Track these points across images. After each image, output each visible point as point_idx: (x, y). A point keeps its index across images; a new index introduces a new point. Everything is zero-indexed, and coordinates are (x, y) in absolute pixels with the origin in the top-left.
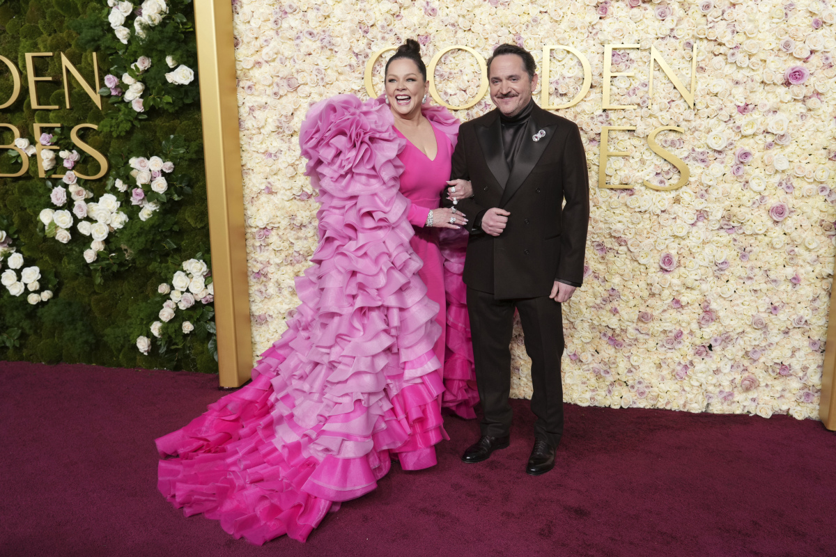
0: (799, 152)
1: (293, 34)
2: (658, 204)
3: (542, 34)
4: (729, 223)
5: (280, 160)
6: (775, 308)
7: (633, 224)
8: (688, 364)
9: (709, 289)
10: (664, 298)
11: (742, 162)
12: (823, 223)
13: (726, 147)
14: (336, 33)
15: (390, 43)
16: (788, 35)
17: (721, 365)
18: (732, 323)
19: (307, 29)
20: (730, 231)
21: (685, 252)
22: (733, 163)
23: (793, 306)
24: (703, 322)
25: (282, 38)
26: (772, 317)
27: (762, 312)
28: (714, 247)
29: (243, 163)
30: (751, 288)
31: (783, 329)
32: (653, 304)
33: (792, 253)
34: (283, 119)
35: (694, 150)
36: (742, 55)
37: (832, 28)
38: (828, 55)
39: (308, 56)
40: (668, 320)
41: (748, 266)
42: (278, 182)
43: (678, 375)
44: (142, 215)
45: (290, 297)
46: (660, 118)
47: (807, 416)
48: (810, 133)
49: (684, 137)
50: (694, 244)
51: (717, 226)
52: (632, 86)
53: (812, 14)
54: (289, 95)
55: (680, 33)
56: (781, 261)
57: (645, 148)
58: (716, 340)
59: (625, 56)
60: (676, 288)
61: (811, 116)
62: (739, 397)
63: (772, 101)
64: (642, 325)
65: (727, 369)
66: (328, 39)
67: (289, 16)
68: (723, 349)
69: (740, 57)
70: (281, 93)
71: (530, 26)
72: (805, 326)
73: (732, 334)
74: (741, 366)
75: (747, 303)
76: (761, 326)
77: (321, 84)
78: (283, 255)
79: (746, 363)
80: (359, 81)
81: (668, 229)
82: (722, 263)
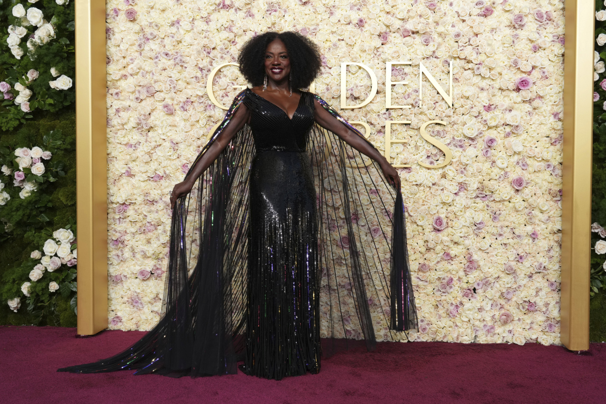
0: (530, 139)
1: (153, 55)
2: (430, 179)
3: (341, 55)
4: (483, 193)
5: (138, 150)
6: (521, 258)
7: (411, 194)
8: (458, 304)
9: (471, 243)
10: (438, 252)
11: (489, 146)
12: (551, 191)
13: (477, 136)
14: (186, 54)
15: (227, 61)
16: (515, 56)
17: (484, 304)
18: (490, 270)
19: (163, 51)
20: (484, 199)
21: (451, 216)
22: (483, 147)
23: (534, 255)
24: (468, 270)
25: (144, 57)
26: (519, 264)
27: (511, 261)
28: (473, 211)
29: (109, 151)
30: (502, 242)
31: (528, 273)
32: (429, 257)
33: (530, 215)
34: (142, 117)
35: (454, 138)
36: (485, 69)
37: (545, 51)
38: (544, 70)
39: (163, 71)
40: (442, 270)
41: (499, 225)
42: (136, 167)
43: (451, 313)
44: (22, 194)
45: (141, 259)
46: (428, 115)
47: (551, 343)
48: (536, 125)
49: (446, 129)
50: (457, 209)
51: (474, 195)
52: (407, 92)
53: (532, 41)
54: (148, 99)
55: (440, 54)
56: (522, 221)
57: (418, 137)
58: (478, 285)
59: (401, 71)
60: (447, 244)
61: (536, 114)
62: (499, 330)
63: (507, 103)
64: (422, 274)
65: (488, 308)
66: (179, 58)
67: (150, 41)
68: (485, 292)
69: (483, 71)
70: (142, 97)
71: (331, 49)
72: (544, 271)
73: (490, 279)
74: (499, 304)
75: (500, 254)
76: (511, 272)
77: (173, 91)
78: (138, 225)
79: (503, 302)
80: (202, 89)
81: (438, 198)
82: (480, 223)
